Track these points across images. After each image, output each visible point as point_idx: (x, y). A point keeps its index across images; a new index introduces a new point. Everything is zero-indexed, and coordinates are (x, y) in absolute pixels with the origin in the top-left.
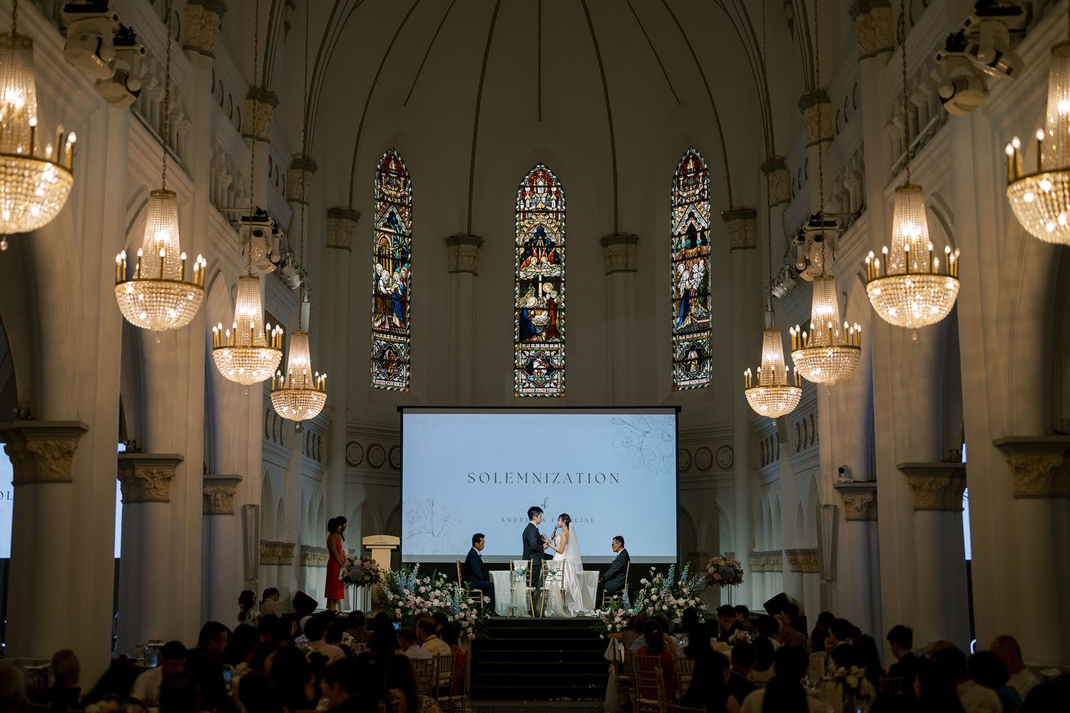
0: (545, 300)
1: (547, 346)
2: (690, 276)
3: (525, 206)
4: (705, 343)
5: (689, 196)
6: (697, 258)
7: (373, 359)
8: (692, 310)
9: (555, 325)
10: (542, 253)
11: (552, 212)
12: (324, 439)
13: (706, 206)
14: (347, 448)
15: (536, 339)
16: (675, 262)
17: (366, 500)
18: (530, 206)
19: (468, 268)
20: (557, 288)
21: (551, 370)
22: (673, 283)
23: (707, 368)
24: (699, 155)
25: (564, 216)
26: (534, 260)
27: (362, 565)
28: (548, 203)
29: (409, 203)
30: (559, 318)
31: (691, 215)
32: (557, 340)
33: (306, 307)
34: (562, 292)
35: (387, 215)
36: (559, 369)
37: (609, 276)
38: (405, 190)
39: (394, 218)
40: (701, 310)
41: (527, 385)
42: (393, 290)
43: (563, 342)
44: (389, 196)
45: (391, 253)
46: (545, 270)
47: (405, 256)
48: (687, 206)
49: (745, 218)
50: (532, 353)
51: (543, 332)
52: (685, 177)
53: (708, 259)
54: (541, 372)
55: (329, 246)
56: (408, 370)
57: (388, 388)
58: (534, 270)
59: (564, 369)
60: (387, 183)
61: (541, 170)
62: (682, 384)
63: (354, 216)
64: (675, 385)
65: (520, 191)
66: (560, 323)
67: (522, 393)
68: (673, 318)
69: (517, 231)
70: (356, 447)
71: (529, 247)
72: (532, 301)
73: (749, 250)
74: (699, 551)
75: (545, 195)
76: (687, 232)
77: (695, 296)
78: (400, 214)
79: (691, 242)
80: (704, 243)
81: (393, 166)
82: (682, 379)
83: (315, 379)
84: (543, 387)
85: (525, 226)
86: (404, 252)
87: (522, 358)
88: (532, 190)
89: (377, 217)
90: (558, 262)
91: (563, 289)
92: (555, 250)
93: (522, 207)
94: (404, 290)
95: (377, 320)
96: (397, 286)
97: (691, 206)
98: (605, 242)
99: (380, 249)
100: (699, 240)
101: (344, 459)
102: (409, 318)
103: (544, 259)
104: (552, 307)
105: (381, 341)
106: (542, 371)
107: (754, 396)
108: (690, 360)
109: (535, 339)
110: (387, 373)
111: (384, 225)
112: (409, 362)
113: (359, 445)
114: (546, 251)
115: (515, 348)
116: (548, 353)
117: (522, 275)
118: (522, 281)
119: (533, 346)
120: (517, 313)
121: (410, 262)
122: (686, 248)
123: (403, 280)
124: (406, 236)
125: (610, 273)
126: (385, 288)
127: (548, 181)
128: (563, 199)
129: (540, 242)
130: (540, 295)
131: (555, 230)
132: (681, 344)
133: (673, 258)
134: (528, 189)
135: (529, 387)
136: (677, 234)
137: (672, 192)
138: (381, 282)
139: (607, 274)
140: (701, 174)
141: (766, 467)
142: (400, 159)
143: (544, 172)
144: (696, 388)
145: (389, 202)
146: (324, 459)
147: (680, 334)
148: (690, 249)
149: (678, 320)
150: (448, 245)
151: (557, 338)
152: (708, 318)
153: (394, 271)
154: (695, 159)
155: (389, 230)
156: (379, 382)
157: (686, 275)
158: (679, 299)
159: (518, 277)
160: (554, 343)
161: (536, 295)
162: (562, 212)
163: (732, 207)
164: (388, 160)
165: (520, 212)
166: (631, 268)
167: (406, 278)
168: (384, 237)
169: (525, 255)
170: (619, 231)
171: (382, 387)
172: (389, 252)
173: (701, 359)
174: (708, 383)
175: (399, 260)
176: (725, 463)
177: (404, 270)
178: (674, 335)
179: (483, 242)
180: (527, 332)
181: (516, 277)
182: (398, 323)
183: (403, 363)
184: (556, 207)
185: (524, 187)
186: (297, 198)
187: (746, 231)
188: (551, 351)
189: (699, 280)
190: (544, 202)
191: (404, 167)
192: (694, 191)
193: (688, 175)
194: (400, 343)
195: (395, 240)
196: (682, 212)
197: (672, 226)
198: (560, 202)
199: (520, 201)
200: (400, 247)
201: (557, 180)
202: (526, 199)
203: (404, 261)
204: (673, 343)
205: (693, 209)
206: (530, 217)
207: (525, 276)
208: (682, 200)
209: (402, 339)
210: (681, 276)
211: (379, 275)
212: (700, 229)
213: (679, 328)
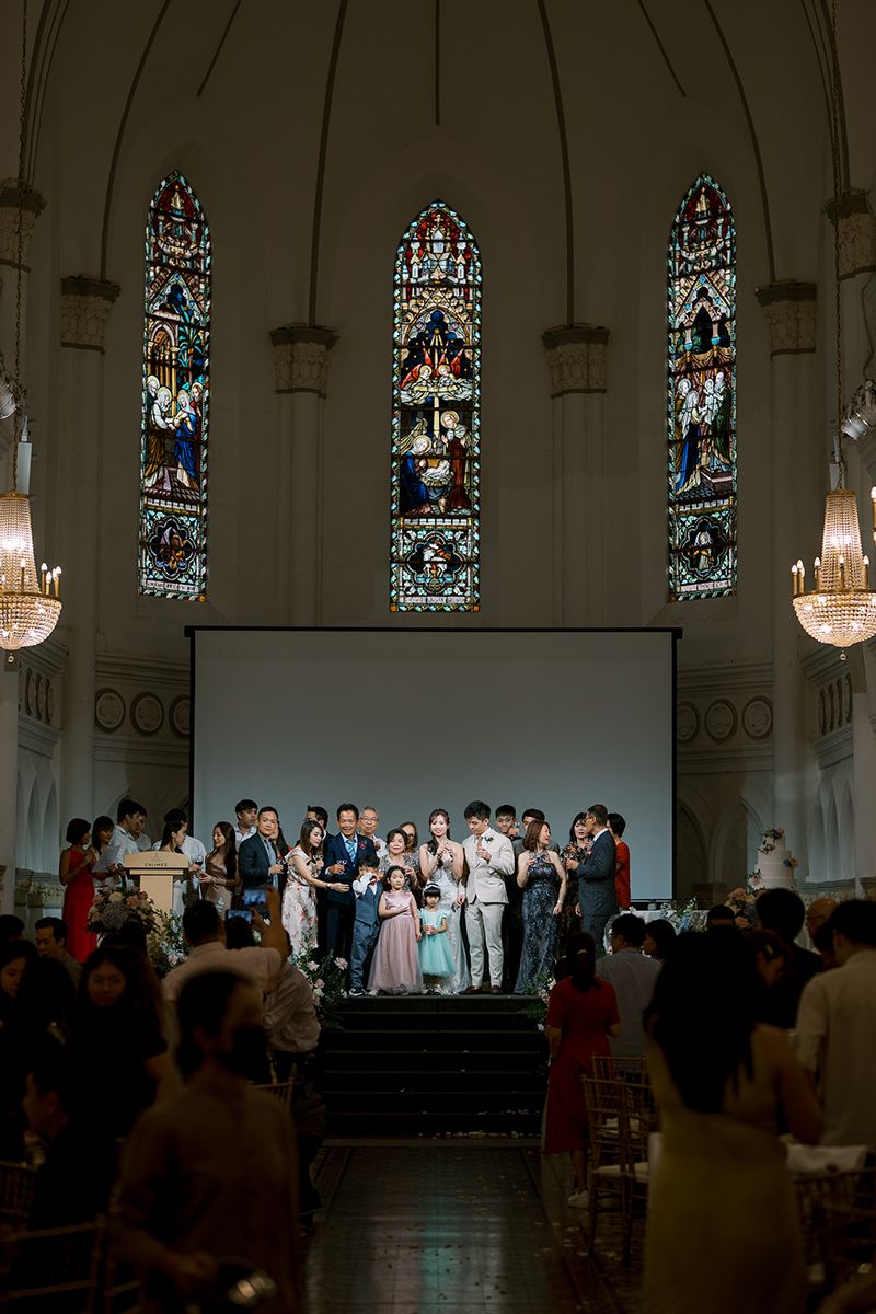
0: (445, 441)
1: (448, 522)
2: (700, 401)
3: (410, 276)
4: (724, 518)
5: (699, 260)
6: (712, 368)
7: (144, 544)
8: (703, 460)
9: (463, 485)
10: (439, 358)
11: (458, 286)
12: (56, 684)
13: (728, 278)
14: (96, 701)
15: (429, 510)
16: (674, 375)
17: (129, 790)
18: (420, 276)
19: (309, 384)
20: (465, 421)
21: (454, 564)
22: (669, 413)
23: (728, 562)
24: (716, 186)
25: (479, 294)
26: (425, 371)
27: (124, 901)
28: (452, 269)
29: (206, 270)
30: (470, 474)
31: (703, 293)
32: (465, 511)
33: (25, 451)
35: (168, 290)
36: (469, 563)
37: (558, 400)
38: (198, 247)
39: (179, 296)
40: (719, 459)
41: (413, 591)
42: (177, 422)
43: (475, 516)
44: (172, 255)
45: (174, 356)
46: (445, 389)
47: (198, 363)
48: (694, 278)
49: (797, 300)
50: (422, 534)
51: (440, 497)
52: (693, 226)
53: (731, 370)
54: (437, 569)
55: (64, 345)
56: (204, 563)
57: (169, 596)
58: (425, 389)
59: (477, 563)
60: (168, 233)
61: (439, 211)
62: (684, 589)
63: (110, 291)
64: (672, 593)
65: (402, 249)
67: (404, 604)
68: (670, 474)
69: (397, 320)
70: (112, 698)
71: (417, 349)
72: (421, 444)
73: (804, 357)
74: (710, 881)
75: (446, 256)
76: (695, 323)
77: (708, 436)
78: (191, 288)
79: (703, 341)
80: (725, 342)
81: (178, 203)
82: (685, 582)
83: (40, 575)
84: (442, 595)
85: (409, 311)
86: (196, 356)
87: (405, 543)
88: (422, 247)
89: (149, 293)
90: (469, 376)
91: (477, 421)
92: (464, 353)
93: (405, 276)
94: (197, 423)
95: (150, 476)
96: (185, 415)
97: (703, 278)
98: (551, 339)
99: (155, 349)
100: (716, 338)
101: (92, 721)
102: (206, 472)
103: (443, 370)
104: (456, 453)
105: (156, 511)
106: (440, 565)
107: (809, 608)
108: (698, 548)
109: (427, 510)
110: (168, 568)
111: (163, 308)
112: (205, 550)
113: (119, 695)
114: (447, 355)
115: (392, 526)
116: (449, 535)
117: (405, 397)
118: (404, 408)
119: (423, 521)
120: (395, 464)
121: (207, 373)
122: (693, 351)
123: (195, 404)
124: (202, 328)
125: (560, 395)
126: (164, 419)
127: (451, 231)
128: (478, 264)
129: (437, 340)
130: (436, 433)
131: (464, 317)
132: (684, 519)
133: (670, 369)
134: (415, 246)
135: (416, 594)
136: (677, 327)
137: (669, 252)
138: (156, 407)
139: (553, 397)
140: (720, 221)
141: (829, 734)
142: (190, 191)
143: (444, 215)
144: (709, 596)
145: (170, 266)
146: (56, 719)
147: (681, 503)
148: (700, 353)
149: (678, 477)
150: (275, 344)
151: (467, 508)
152: (730, 474)
153: (179, 388)
154: (710, 194)
155: (171, 317)
156: (153, 584)
157: (693, 399)
158: (681, 441)
159: (398, 400)
160: (460, 517)
161: (430, 433)
162: (476, 286)
163: (773, 279)
164: (170, 192)
165: (401, 286)
166: (596, 387)
167: (200, 401)
168: (162, 329)
169: (410, 363)
170: (575, 321)
171: (159, 594)
172: (170, 356)
173: (719, 546)
174: (729, 587)
175: (187, 369)
176: (758, 728)
177: (197, 387)
178: (671, 504)
179: (338, 338)
180: (413, 498)
181: (394, 401)
182: (186, 481)
183: (194, 550)
184: (466, 277)
185: (409, 241)
186: (8, 257)
187: (798, 321)
188: (455, 531)
189: (716, 407)
190: (444, 268)
191: (197, 204)
192: (707, 251)
193: (698, 223)
194: (190, 515)
195: (181, 333)
196: (686, 288)
197: (670, 313)
198: (472, 268)
199: (401, 266)
200: (190, 347)
201: (468, 230)
202: (412, 262)
203: (196, 371)
204: (670, 517)
205: (706, 282)
206: (418, 294)
207: (410, 399)
208: (686, 267)
209: (194, 509)
210: (684, 401)
211: (153, 395)
212: (718, 318)
213: (680, 491)
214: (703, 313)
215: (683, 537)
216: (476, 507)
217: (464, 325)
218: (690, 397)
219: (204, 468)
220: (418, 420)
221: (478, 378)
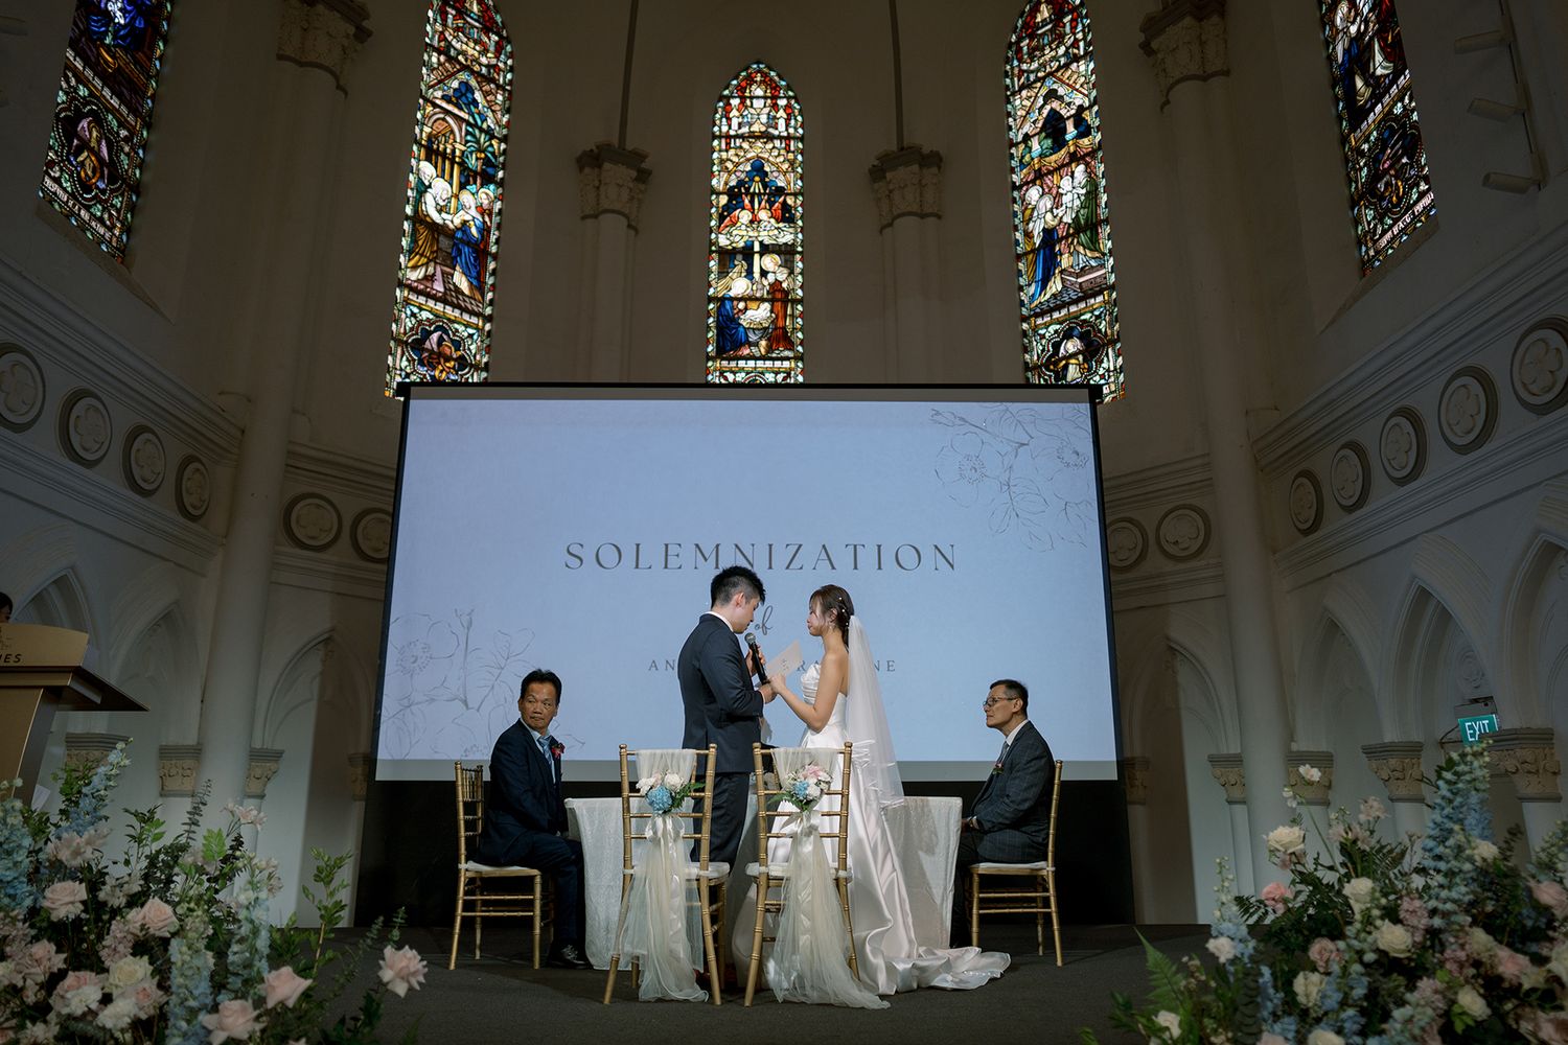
0: (765, 283)
1: (769, 364)
2: (1055, 202)
3: (730, 128)
4: (1098, 317)
5: (1042, 66)
6: (1069, 164)
7: (399, 342)
8: (1064, 262)
9: (784, 327)
10: (760, 204)
11: (780, 137)
13: (1083, 67)
14: (291, 506)
15: (748, 351)
17: (333, 630)
18: (740, 128)
19: (617, 206)
20: (788, 265)
22: (1015, 227)
23: (1108, 364)
25: (800, 145)
26: (745, 216)
28: (772, 122)
29: (505, 83)
30: (792, 316)
32: (787, 353)
34: (798, 270)
35: (455, 84)
37: (888, 231)
38: (497, 58)
39: (469, 95)
40: (1085, 257)
42: (457, 221)
43: (797, 358)
44: (464, 53)
45: (458, 153)
46: (766, 233)
48: (1039, 84)
49: (1201, 18)
50: (741, 375)
51: (760, 338)
52: (1032, 37)
55: (281, 57)
58: (744, 233)
61: (759, 71)
66: (795, 324)
68: (1021, 288)
69: (715, 168)
70: (318, 506)
71: (735, 195)
72: (740, 286)
73: (1215, 81)
75: (767, 110)
77: (1066, 238)
78: (486, 94)
79: (1054, 142)
81: (474, 8)
85: (728, 160)
86: (487, 162)
88: (742, 102)
89: (429, 77)
90: (791, 220)
91: (800, 265)
92: (785, 200)
93: (725, 129)
94: (485, 231)
95: (415, 267)
96: (467, 218)
98: (879, 169)
99: (433, 137)
100: (1071, 131)
101: (273, 525)
102: (492, 285)
103: (763, 215)
104: (778, 296)
105: (421, 309)
108: (1065, 358)
109: (746, 352)
110: (432, 378)
111: (443, 98)
112: (488, 368)
113: (332, 505)
114: (767, 201)
115: (707, 368)
116: (770, 376)
117: (723, 241)
118: (722, 252)
119: (742, 363)
121: (500, 184)
122: (1042, 156)
123: (482, 210)
124: (497, 138)
125: (890, 226)
126: (440, 211)
127: (772, 89)
128: (799, 118)
129: (756, 187)
130: (757, 275)
131: (785, 166)
132: (1041, 332)
133: (1014, 183)
134: (735, 102)
136: (1020, 139)
137: (1006, 72)
138: (428, 197)
139: (883, 228)
140: (1067, 19)
142: (492, 4)
143: (764, 75)
145: (460, 63)
146: (217, 521)
147: (1037, 315)
148: (1051, 154)
150: (581, 169)
151: (790, 350)
152: (1102, 266)
153: (462, 186)
154: (1051, 1)
155: (456, 111)
157: (1047, 202)
158: (1032, 251)
159: (716, 243)
160: (783, 359)
161: (750, 274)
162: (797, 138)
165: (720, 137)
166: (930, 210)
167: (490, 209)
168: (444, 119)
169: (729, 208)
170: (905, 143)
172: (453, 151)
173: (1093, 350)
174: (1111, 392)
175: (476, 173)
176: (1181, 546)
177: (487, 194)
178: (1025, 319)
181: (711, 244)
182: (464, 286)
184: (787, 130)
185: (728, 98)
187: (1204, 45)
188: (776, 373)
190: (764, 121)
191: (498, 18)
192: (1053, 53)
193: (1039, 32)
194: (467, 325)
195: (468, 133)
196: (1028, 98)
197: (1010, 128)
198: (793, 122)
199: (721, 119)
200: (480, 150)
201: (789, 88)
202: (731, 115)
203: (488, 179)
204: (1024, 334)
205: (1055, 82)
206: (738, 145)
207: (728, 242)
208: (1028, 78)
209: (474, 320)
210: (1033, 209)
211: (427, 183)
212: (1073, 112)
213: (1036, 303)
214: (1054, 113)
215: (1043, 351)
216: (800, 349)
217: (785, 173)
218: (1041, 204)
219: (490, 281)
220: (736, 263)
221: (800, 223)
